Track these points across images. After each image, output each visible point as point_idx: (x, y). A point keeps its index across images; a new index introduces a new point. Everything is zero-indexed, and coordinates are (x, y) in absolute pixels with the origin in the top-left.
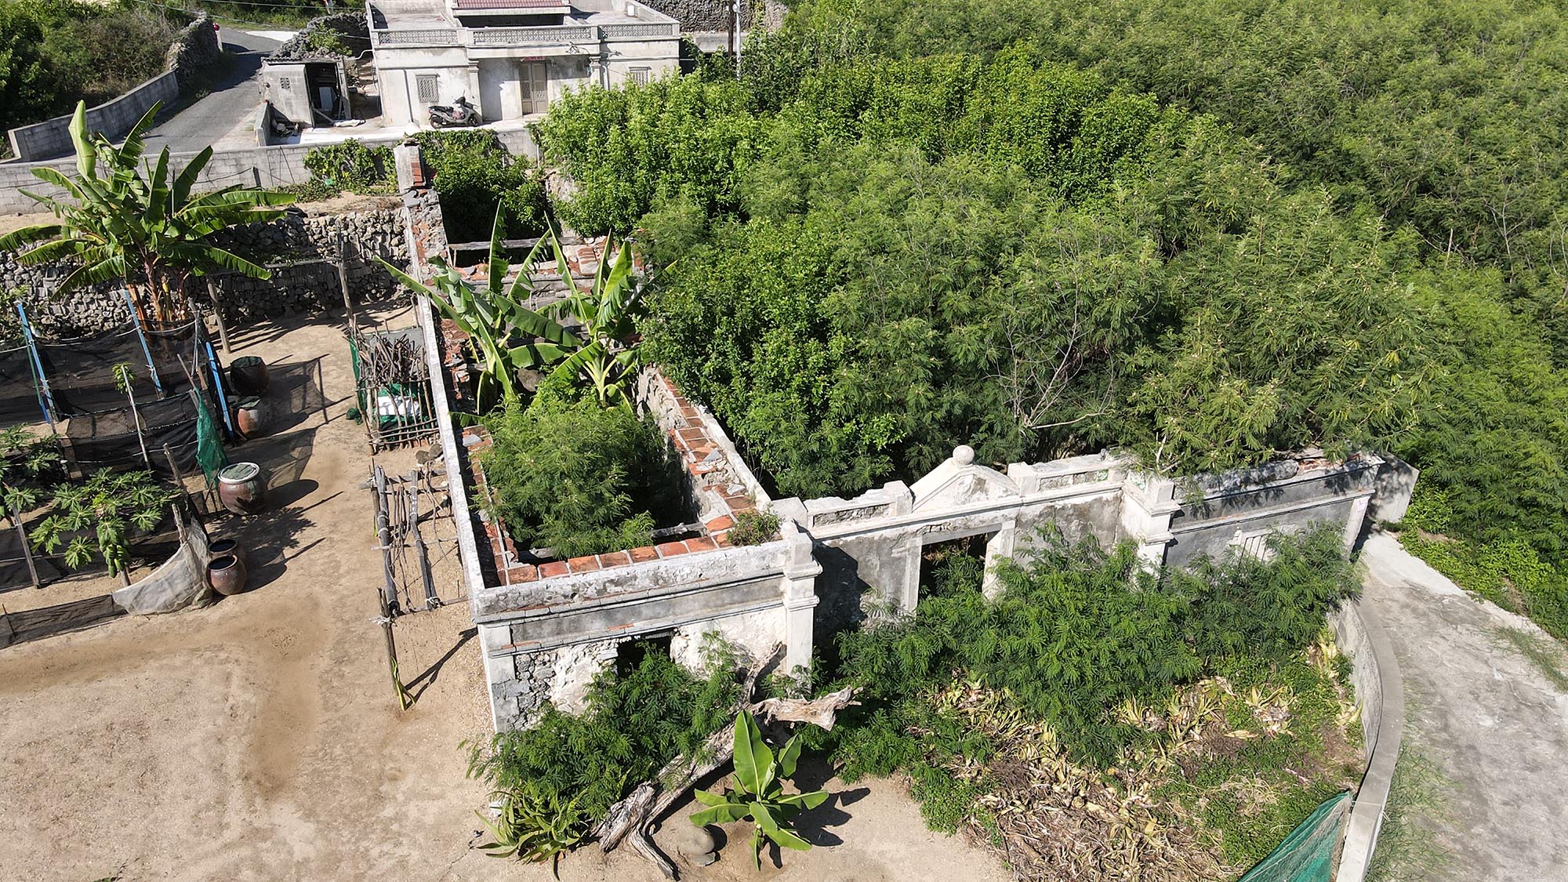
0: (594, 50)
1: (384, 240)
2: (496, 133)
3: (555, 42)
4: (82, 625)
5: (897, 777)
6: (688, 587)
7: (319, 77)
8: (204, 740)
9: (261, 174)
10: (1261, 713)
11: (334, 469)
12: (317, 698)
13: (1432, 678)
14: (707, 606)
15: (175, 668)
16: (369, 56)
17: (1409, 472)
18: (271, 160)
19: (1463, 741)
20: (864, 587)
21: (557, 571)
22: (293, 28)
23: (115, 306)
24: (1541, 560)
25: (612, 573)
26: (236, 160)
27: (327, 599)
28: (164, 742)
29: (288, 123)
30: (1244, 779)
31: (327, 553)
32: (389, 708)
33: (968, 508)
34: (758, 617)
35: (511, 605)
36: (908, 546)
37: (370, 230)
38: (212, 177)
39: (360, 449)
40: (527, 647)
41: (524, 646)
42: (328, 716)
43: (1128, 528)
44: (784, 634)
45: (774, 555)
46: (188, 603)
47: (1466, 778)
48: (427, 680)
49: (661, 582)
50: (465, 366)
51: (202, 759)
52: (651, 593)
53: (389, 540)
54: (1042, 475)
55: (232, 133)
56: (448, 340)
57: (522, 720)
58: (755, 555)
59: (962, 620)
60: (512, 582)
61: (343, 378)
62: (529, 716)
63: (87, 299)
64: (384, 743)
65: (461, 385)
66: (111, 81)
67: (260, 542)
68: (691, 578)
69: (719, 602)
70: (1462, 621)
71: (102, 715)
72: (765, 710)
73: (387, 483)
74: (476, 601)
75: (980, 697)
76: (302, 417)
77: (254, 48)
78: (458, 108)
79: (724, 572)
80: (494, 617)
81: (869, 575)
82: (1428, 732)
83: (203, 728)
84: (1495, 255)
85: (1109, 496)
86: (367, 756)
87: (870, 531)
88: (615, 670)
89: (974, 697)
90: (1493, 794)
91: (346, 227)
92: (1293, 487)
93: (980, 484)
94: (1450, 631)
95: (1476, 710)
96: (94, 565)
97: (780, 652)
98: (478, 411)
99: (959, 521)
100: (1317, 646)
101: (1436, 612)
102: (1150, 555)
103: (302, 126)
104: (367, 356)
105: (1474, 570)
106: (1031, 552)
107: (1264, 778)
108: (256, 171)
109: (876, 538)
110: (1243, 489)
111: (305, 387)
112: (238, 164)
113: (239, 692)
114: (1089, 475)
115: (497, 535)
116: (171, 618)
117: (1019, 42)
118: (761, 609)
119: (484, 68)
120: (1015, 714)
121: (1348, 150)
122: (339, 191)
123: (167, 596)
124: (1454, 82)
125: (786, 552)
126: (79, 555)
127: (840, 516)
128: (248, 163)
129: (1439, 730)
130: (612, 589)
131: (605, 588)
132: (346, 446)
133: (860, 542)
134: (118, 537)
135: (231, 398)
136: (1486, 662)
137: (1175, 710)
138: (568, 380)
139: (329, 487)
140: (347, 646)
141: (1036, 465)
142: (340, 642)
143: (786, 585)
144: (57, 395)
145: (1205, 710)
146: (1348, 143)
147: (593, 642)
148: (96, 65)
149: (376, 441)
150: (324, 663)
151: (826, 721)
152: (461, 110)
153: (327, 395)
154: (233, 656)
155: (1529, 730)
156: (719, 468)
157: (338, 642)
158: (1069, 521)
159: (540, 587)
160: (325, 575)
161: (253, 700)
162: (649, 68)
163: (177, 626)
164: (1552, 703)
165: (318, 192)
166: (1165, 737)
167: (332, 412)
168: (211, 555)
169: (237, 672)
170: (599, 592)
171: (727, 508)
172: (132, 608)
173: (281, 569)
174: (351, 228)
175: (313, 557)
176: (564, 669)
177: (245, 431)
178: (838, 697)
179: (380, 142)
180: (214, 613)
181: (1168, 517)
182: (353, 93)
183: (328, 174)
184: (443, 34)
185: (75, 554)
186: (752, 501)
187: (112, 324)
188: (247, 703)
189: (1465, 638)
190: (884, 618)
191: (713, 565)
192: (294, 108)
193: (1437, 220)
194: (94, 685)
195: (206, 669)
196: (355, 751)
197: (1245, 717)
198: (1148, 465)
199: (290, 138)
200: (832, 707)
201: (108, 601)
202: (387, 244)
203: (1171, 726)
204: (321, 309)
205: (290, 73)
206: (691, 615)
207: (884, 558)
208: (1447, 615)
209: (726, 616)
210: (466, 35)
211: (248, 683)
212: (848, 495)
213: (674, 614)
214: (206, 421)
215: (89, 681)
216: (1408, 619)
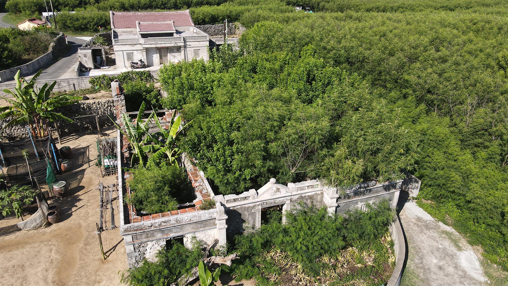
0: (182, 44)
1: (111, 108)
2: (150, 72)
3: (170, 42)
4: (8, 234)
5: (252, 280)
6: (187, 223)
7: (96, 54)
8: (42, 270)
9: (76, 86)
10: (366, 259)
11: (90, 182)
12: (78, 257)
13: (420, 247)
14: (193, 228)
15: (35, 247)
16: (112, 46)
17: (417, 182)
18: (79, 81)
19: (426, 267)
20: (244, 221)
21: (147, 219)
22: (90, 36)
23: (26, 130)
24: (458, 209)
25: (164, 219)
26: (68, 81)
27: (84, 224)
28: (30, 271)
29: (86, 68)
30: (358, 280)
31: (85, 210)
32: (100, 259)
33: (275, 197)
34: (209, 232)
35: (132, 230)
36: (257, 209)
37: (106, 105)
38: (60, 87)
39: (98, 176)
40: (138, 242)
41: (137, 242)
42: (81, 262)
43: (325, 202)
44: (217, 236)
45: (213, 213)
46: (41, 226)
47: (426, 279)
48: (112, 250)
49: (178, 222)
50: (128, 152)
51: (41, 277)
52: (175, 225)
53: (102, 206)
54: (297, 186)
55: (68, 71)
56: (124, 143)
57: (137, 264)
58: (207, 213)
59: (273, 232)
60: (134, 222)
61: (96, 152)
62: (139, 263)
63: (17, 128)
64: (97, 271)
65: (126, 158)
66: (31, 55)
67: (65, 206)
68: (187, 220)
69: (197, 227)
70: (432, 228)
71: (11, 263)
72: (211, 260)
73: (103, 188)
74: (121, 229)
75: (280, 254)
76: (82, 165)
77: (78, 43)
78: (139, 63)
79: (197, 218)
80: (127, 233)
81: (245, 218)
82: (416, 264)
83: (43, 266)
84: (449, 113)
85: (319, 192)
86: (91, 275)
87: (245, 204)
88: (165, 248)
89: (278, 255)
90: (433, 284)
91: (99, 104)
92: (375, 189)
93: (278, 190)
94: (428, 232)
95: (432, 257)
96: (12, 214)
97: (216, 242)
98: (131, 166)
99: (272, 201)
100: (385, 237)
101: (424, 226)
102: (331, 211)
103: (90, 69)
104: (101, 147)
105: (437, 212)
106: (296, 210)
107: (364, 279)
108: (74, 85)
109: (247, 207)
110: (359, 190)
111: (84, 156)
112: (68, 83)
113: (54, 255)
114: (312, 186)
115: (131, 207)
116: (35, 231)
117: (310, 44)
118: (210, 229)
119: (148, 50)
120: (290, 260)
121: (407, 79)
122: (100, 90)
123: (35, 224)
124: (440, 58)
125: (217, 212)
126: (7, 212)
127: (235, 200)
128: (71, 82)
129: (420, 264)
130: (163, 224)
131: (161, 224)
132: (94, 174)
133: (241, 208)
134: (19, 206)
135: (60, 160)
136: (437, 242)
137: (340, 258)
138: (157, 157)
139: (88, 188)
140: (89, 239)
141: (296, 183)
142: (87, 238)
143: (217, 222)
144: (5, 159)
145: (349, 258)
146: (407, 77)
147: (158, 240)
148: (26, 50)
149: (104, 173)
150: (81, 245)
151: (229, 263)
152: (140, 63)
153: (90, 158)
154: (54, 243)
155: (447, 263)
156: (201, 185)
157: (86, 239)
158: (307, 200)
159: (141, 224)
160: (84, 217)
161: (58, 257)
162: (200, 50)
163: (37, 234)
164: (455, 254)
165: (93, 91)
166: (334, 267)
167: (91, 163)
168: (49, 211)
169: (54, 248)
170: (159, 225)
171: (202, 198)
172: (23, 228)
173: (71, 215)
174: (101, 104)
175: (81, 211)
176: (149, 248)
177: (63, 170)
178: (232, 256)
179: (113, 75)
180: (49, 229)
181: (336, 199)
182: (107, 58)
183: (97, 85)
184: (135, 40)
185: (5, 212)
186: (209, 196)
187: (25, 136)
188: (56, 258)
189: (432, 234)
190: (251, 231)
191: (195, 216)
192: (88, 63)
193: (432, 101)
194: (10, 253)
195: (45, 248)
196: (88, 273)
197: (361, 260)
198: (330, 183)
199: (86, 73)
200: (231, 259)
201: (16, 226)
202: (112, 109)
203: (338, 263)
204: (91, 130)
205: (87, 53)
206: (188, 231)
207: (250, 213)
208: (427, 227)
209: (199, 231)
210: (142, 41)
211: (57, 252)
212: (238, 193)
213: (183, 231)
214: (50, 168)
215: (9, 252)
216: (415, 228)
